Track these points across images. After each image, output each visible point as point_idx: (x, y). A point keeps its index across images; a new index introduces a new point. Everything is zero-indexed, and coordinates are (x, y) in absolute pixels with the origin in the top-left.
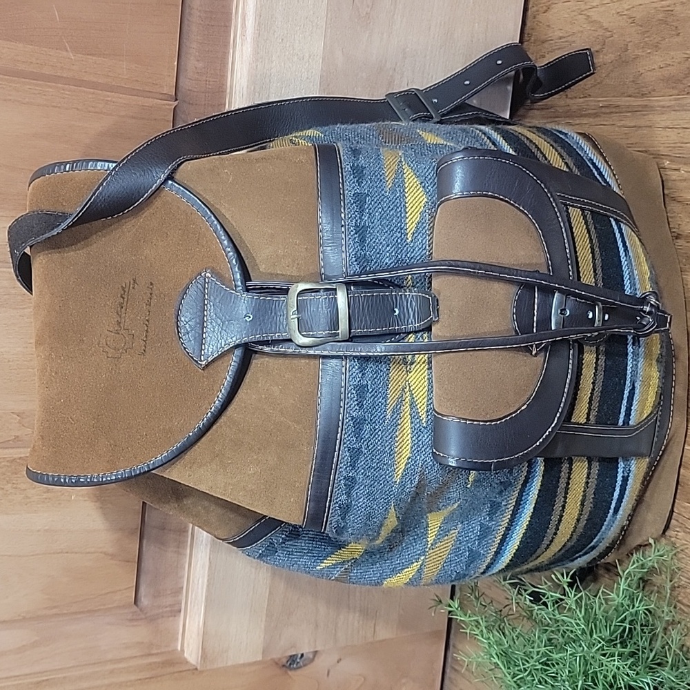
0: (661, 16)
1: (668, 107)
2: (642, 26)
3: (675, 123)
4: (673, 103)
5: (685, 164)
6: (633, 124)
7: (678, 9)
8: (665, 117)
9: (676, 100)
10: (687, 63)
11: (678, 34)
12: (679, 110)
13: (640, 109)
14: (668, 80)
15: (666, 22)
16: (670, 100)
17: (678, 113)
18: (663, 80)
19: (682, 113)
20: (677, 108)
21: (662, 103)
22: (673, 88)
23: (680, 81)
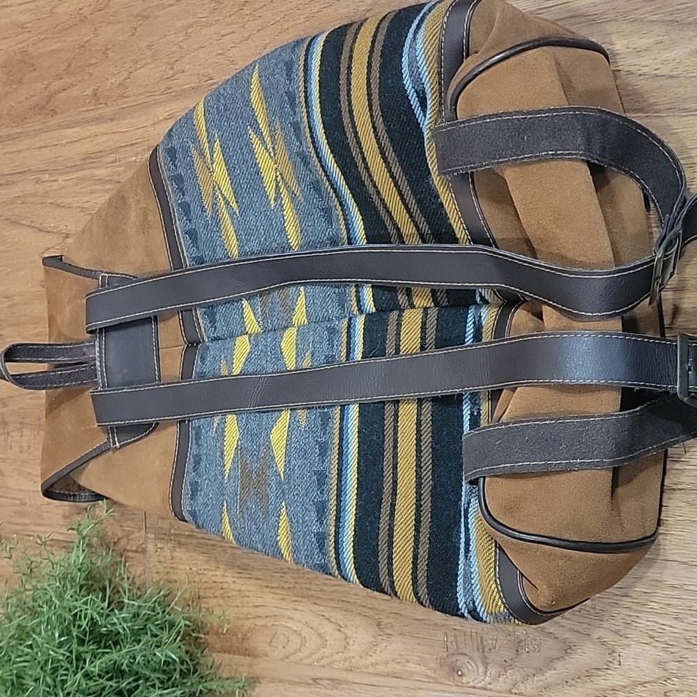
0: (19, 57)
1: (39, 130)
2: (5, 67)
3: (47, 142)
4: (42, 126)
5: (61, 174)
6: (14, 150)
7: (31, 48)
8: (38, 139)
9: (43, 123)
10: (46, 92)
11: (35, 70)
12: (48, 131)
13: (18, 136)
14: (34, 108)
15: (24, 61)
16: (40, 124)
17: (47, 134)
18: (30, 109)
19: (50, 133)
20: (46, 130)
21: (33, 128)
22: (39, 114)
23: (43, 107)
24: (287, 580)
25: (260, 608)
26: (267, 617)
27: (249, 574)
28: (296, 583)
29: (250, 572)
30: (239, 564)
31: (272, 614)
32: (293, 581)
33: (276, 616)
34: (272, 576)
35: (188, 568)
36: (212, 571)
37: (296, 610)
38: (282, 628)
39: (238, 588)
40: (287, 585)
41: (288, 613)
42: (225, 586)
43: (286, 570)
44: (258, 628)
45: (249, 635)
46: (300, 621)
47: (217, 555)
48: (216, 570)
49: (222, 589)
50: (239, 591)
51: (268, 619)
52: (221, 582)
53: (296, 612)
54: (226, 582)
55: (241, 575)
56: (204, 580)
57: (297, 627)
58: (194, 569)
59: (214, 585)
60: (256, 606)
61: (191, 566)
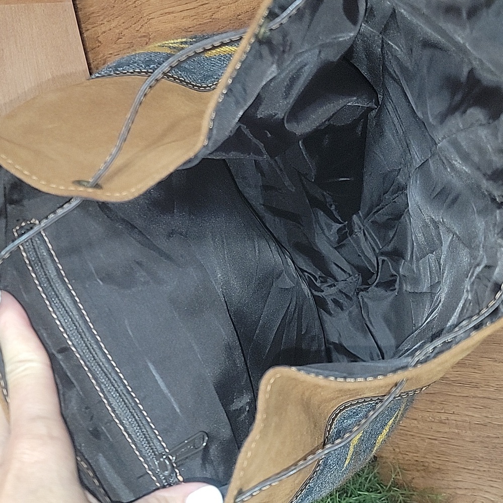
24: (481, 465)
25: (459, 482)
26: (466, 489)
27: (447, 458)
28: (489, 468)
29: (448, 457)
30: (436, 451)
31: (469, 487)
32: (488, 466)
33: (474, 489)
34: (467, 462)
35: (391, 449)
36: (413, 453)
37: (492, 487)
38: (480, 498)
39: (438, 467)
40: (482, 469)
41: (485, 488)
42: (426, 464)
43: (480, 459)
44: (458, 496)
45: (451, 499)
46: (496, 495)
47: (417, 443)
48: (417, 453)
49: (423, 466)
50: (438, 469)
51: (467, 491)
52: (422, 462)
53: (492, 488)
54: (427, 462)
55: (439, 458)
56: (406, 459)
57: (494, 498)
58: (397, 450)
59: (415, 462)
60: (455, 481)
61: (395, 448)
